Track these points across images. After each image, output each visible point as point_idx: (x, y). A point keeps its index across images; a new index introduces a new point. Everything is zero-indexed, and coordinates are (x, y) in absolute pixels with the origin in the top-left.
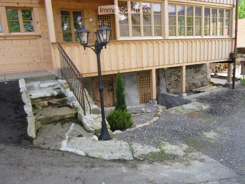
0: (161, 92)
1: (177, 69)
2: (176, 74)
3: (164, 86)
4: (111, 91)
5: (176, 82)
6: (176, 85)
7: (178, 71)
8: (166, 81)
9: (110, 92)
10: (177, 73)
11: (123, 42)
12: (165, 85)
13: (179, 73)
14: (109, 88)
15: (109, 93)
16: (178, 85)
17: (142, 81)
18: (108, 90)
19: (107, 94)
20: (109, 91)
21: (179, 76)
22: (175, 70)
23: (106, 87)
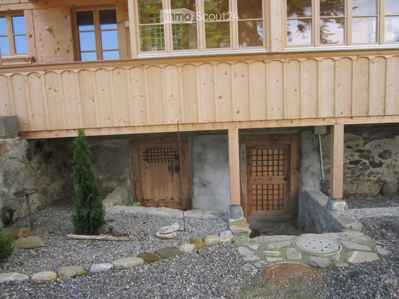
0: (304, 188)
1: (361, 136)
2: (357, 145)
3: (313, 173)
4: (177, 172)
5: (352, 166)
6: (352, 173)
7: (364, 138)
8: (320, 162)
9: (175, 173)
10: (361, 144)
11: (142, 62)
12: (315, 170)
13: (365, 144)
14: (172, 164)
15: (172, 174)
16: (358, 176)
17: (257, 155)
18: (170, 169)
19: (169, 177)
20: (172, 171)
21: (365, 153)
22: (354, 135)
23: (165, 162)
